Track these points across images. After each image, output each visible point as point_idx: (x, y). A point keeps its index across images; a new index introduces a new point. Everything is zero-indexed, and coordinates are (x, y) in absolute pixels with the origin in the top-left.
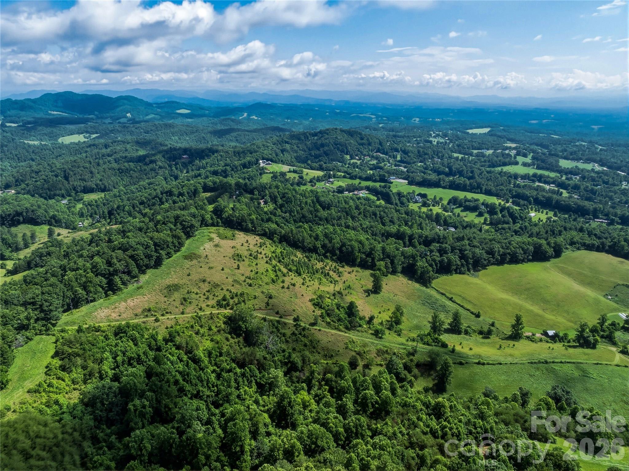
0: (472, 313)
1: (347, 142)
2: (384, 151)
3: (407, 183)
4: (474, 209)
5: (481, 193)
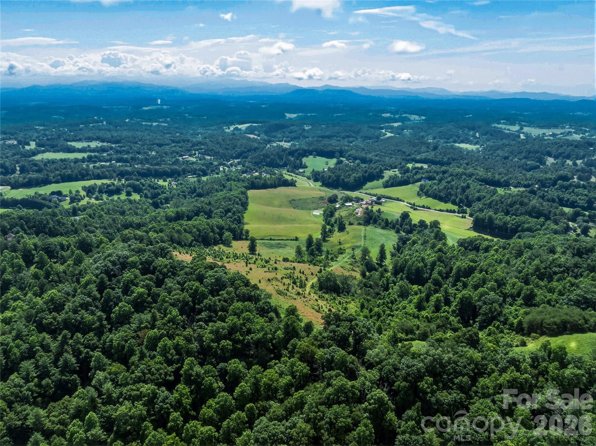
0: (291, 240)
3: (10, 188)
4: (118, 191)
5: (92, 179)
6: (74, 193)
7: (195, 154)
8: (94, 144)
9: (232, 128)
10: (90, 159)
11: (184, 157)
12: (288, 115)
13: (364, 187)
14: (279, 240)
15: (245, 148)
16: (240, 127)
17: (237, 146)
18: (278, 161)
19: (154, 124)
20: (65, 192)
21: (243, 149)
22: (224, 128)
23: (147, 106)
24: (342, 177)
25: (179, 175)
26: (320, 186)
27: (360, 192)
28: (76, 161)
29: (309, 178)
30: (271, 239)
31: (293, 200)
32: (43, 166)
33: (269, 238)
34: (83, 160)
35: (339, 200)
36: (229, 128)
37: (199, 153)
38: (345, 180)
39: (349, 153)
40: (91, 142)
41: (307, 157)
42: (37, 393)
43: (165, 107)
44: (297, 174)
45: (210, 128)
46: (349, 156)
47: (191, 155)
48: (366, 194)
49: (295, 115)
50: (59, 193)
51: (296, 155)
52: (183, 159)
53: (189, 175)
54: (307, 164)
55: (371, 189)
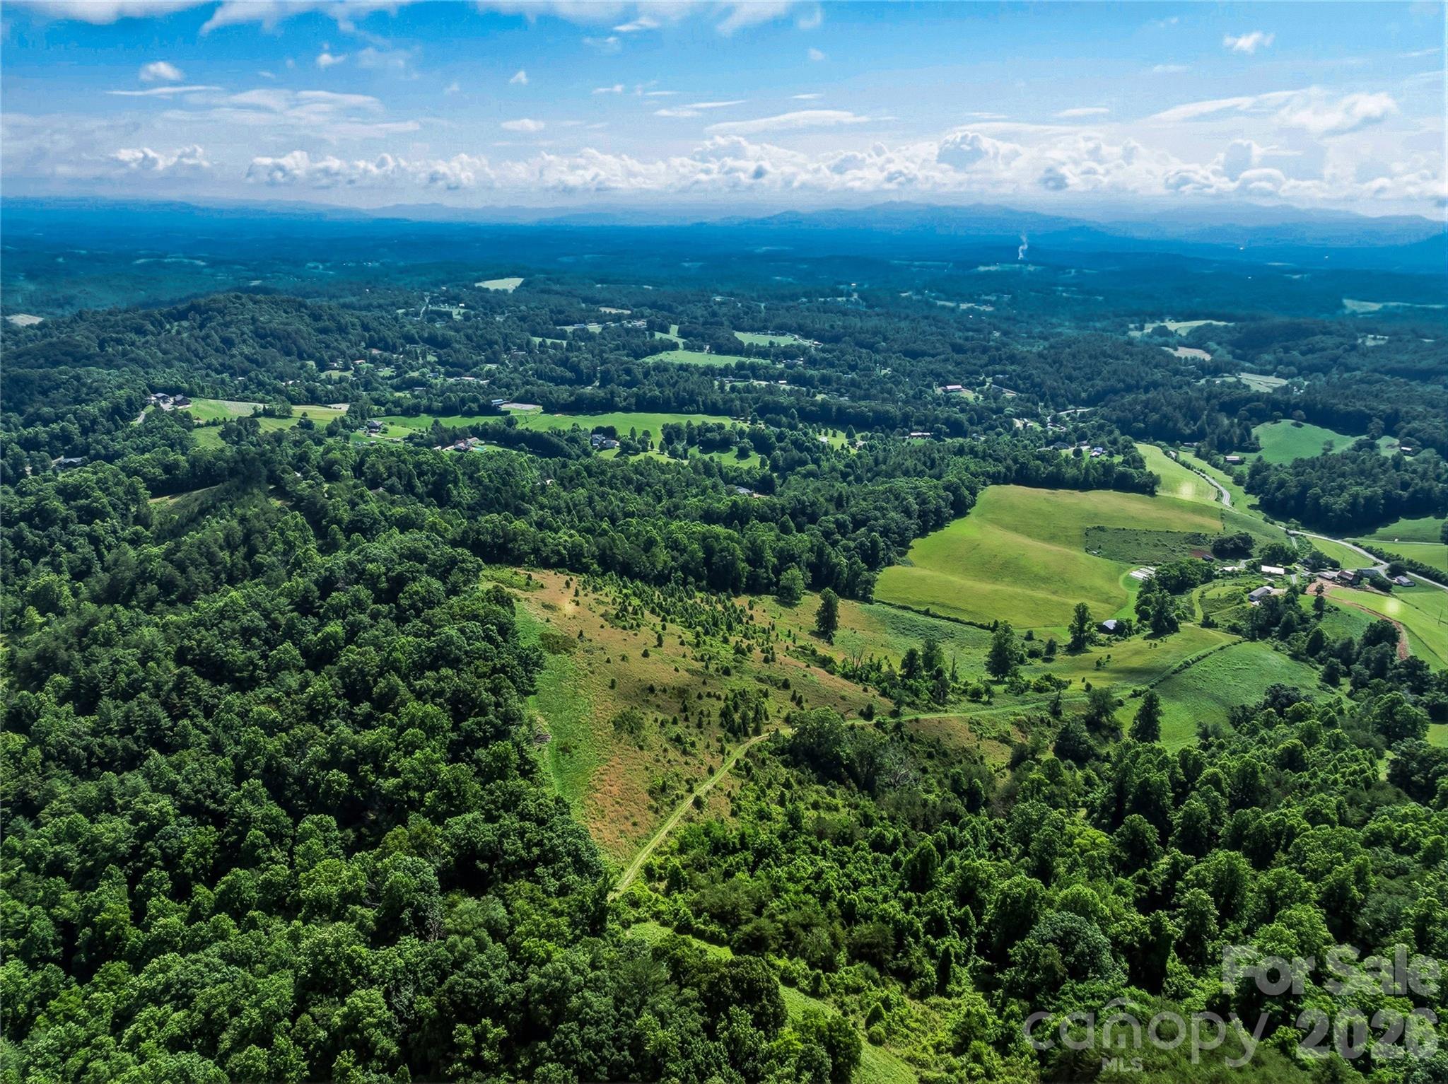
0: (982, 627)
1: (290, 329)
2: (386, 343)
3: (540, 408)
4: (724, 444)
5: (698, 412)
6: (639, 435)
7: (984, 383)
8: (785, 341)
9: (1149, 328)
10: (740, 372)
11: (949, 387)
12: (1350, 304)
13: (1381, 531)
14: (949, 619)
15: (1119, 381)
16: (1172, 326)
17: (1099, 374)
18: (1181, 424)
19: (964, 306)
20: (623, 432)
21: (1113, 382)
22: (1132, 326)
23: (987, 264)
24: (1317, 490)
25: (893, 428)
26: (1252, 507)
27: (1356, 544)
28: (709, 371)
29: (1238, 481)
30: (927, 613)
31: (1101, 529)
32: (640, 376)
33: (923, 609)
34: (725, 372)
35: (1255, 551)
36: (1142, 328)
37: (995, 382)
38: (1322, 501)
39: (1416, 424)
40: (784, 334)
41: (1276, 422)
42: (98, 757)
43: (1031, 268)
44: (1216, 466)
45: (1091, 324)
46: (1409, 434)
47: (969, 386)
48: (1369, 550)
49: (1376, 307)
50: (610, 432)
51: (1242, 412)
52: (946, 391)
53: (916, 431)
54: (1263, 442)
55: (1402, 539)
